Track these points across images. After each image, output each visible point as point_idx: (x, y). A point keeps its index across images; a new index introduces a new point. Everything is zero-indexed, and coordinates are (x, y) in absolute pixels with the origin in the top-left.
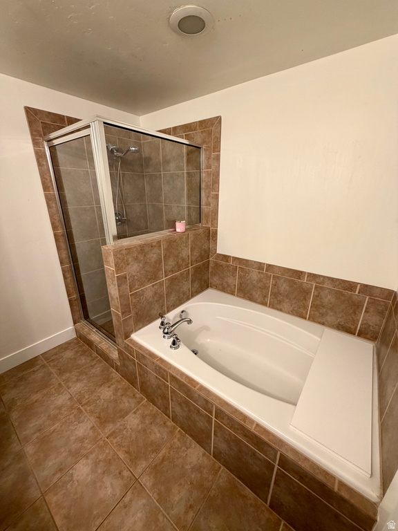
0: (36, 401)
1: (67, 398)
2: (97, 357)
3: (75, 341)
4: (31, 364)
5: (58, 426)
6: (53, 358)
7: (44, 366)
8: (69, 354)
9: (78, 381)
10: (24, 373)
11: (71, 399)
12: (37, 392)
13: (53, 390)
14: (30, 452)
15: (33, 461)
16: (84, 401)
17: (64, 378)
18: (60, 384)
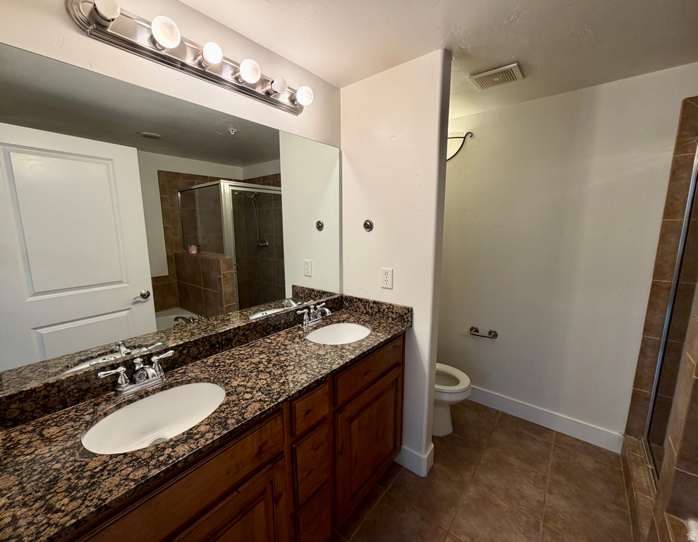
0: (510, 464)
1: (538, 498)
2: (625, 508)
3: (613, 458)
4: (539, 430)
5: (505, 507)
6: (564, 446)
7: (548, 445)
8: (588, 463)
9: (568, 498)
10: (525, 432)
11: (541, 504)
12: (519, 459)
13: (533, 474)
14: (471, 494)
15: (466, 502)
16: (550, 525)
17: (556, 477)
18: (544, 478)
